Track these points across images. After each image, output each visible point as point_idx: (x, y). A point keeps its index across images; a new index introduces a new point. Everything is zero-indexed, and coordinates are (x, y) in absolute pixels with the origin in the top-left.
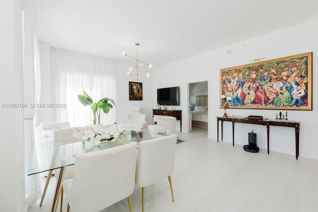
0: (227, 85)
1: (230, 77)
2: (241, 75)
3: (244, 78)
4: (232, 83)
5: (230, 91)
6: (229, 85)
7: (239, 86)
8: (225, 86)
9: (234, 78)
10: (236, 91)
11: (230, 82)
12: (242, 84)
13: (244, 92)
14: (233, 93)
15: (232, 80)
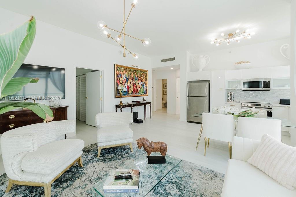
0: (119, 78)
1: (121, 73)
2: (127, 73)
3: (128, 76)
4: (122, 77)
5: (121, 84)
6: (121, 79)
7: (126, 81)
8: (118, 79)
9: (124, 74)
10: (124, 84)
11: (121, 77)
12: (127, 80)
13: (129, 85)
14: (123, 85)
15: (123, 76)
